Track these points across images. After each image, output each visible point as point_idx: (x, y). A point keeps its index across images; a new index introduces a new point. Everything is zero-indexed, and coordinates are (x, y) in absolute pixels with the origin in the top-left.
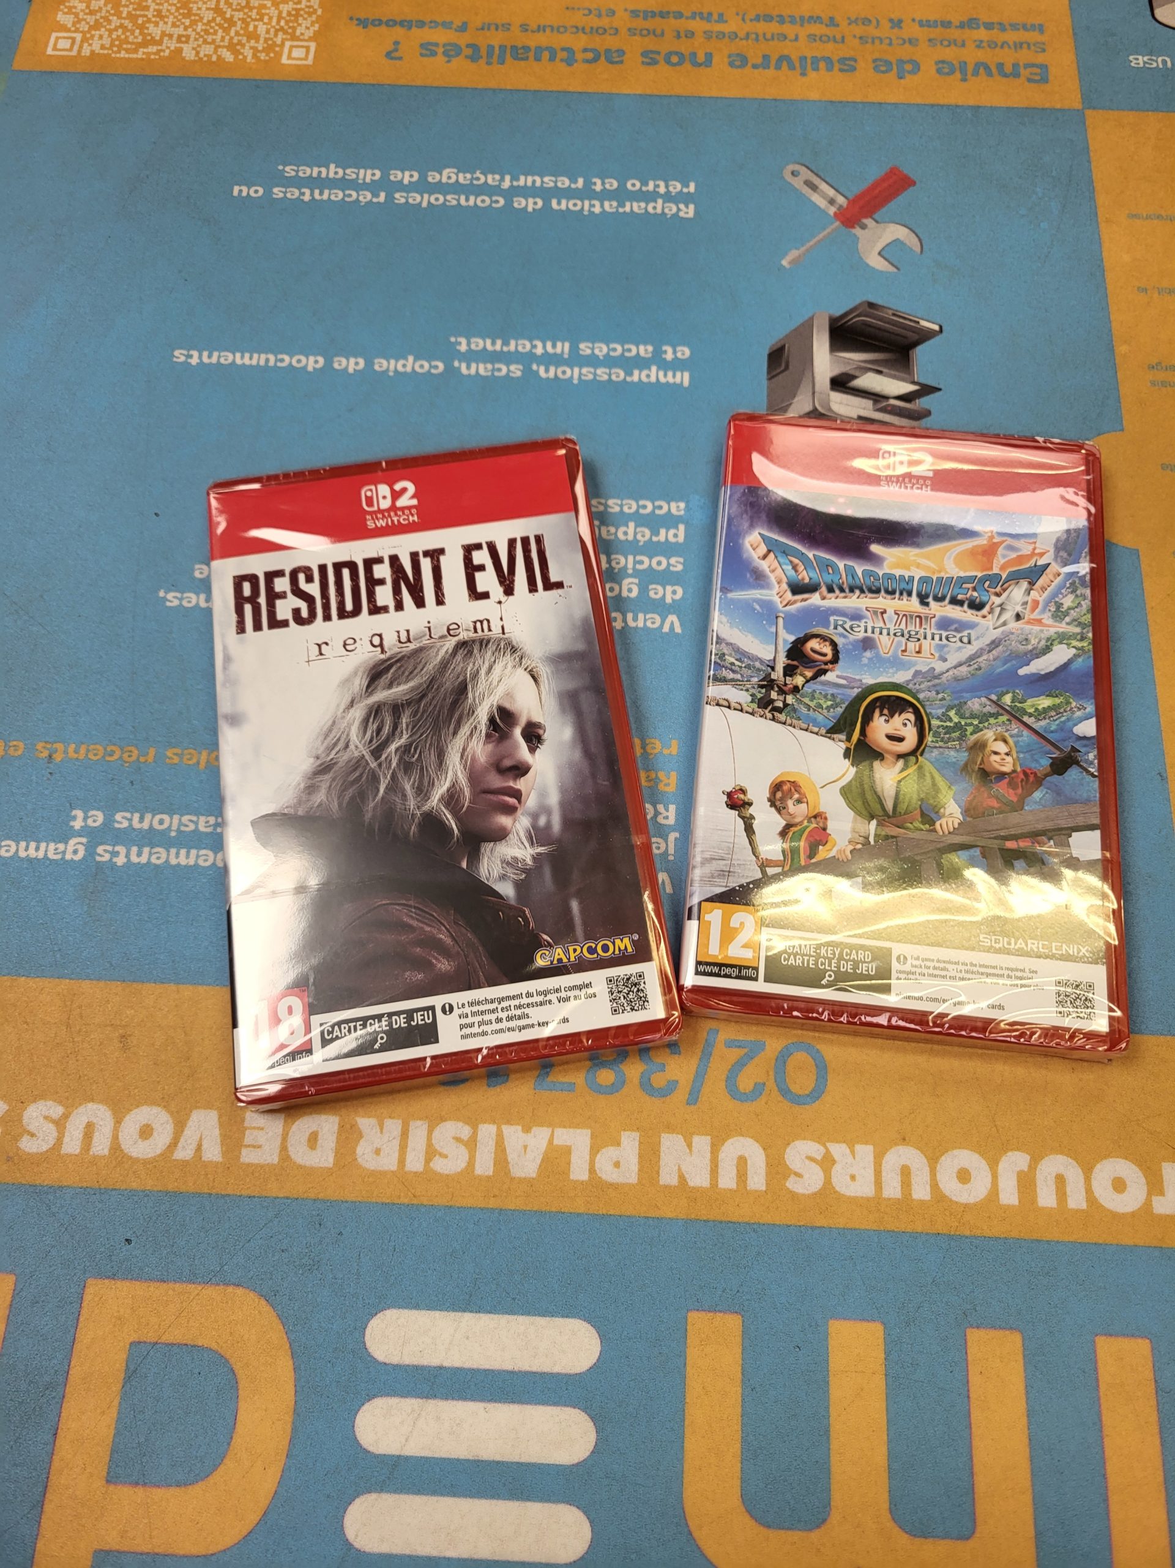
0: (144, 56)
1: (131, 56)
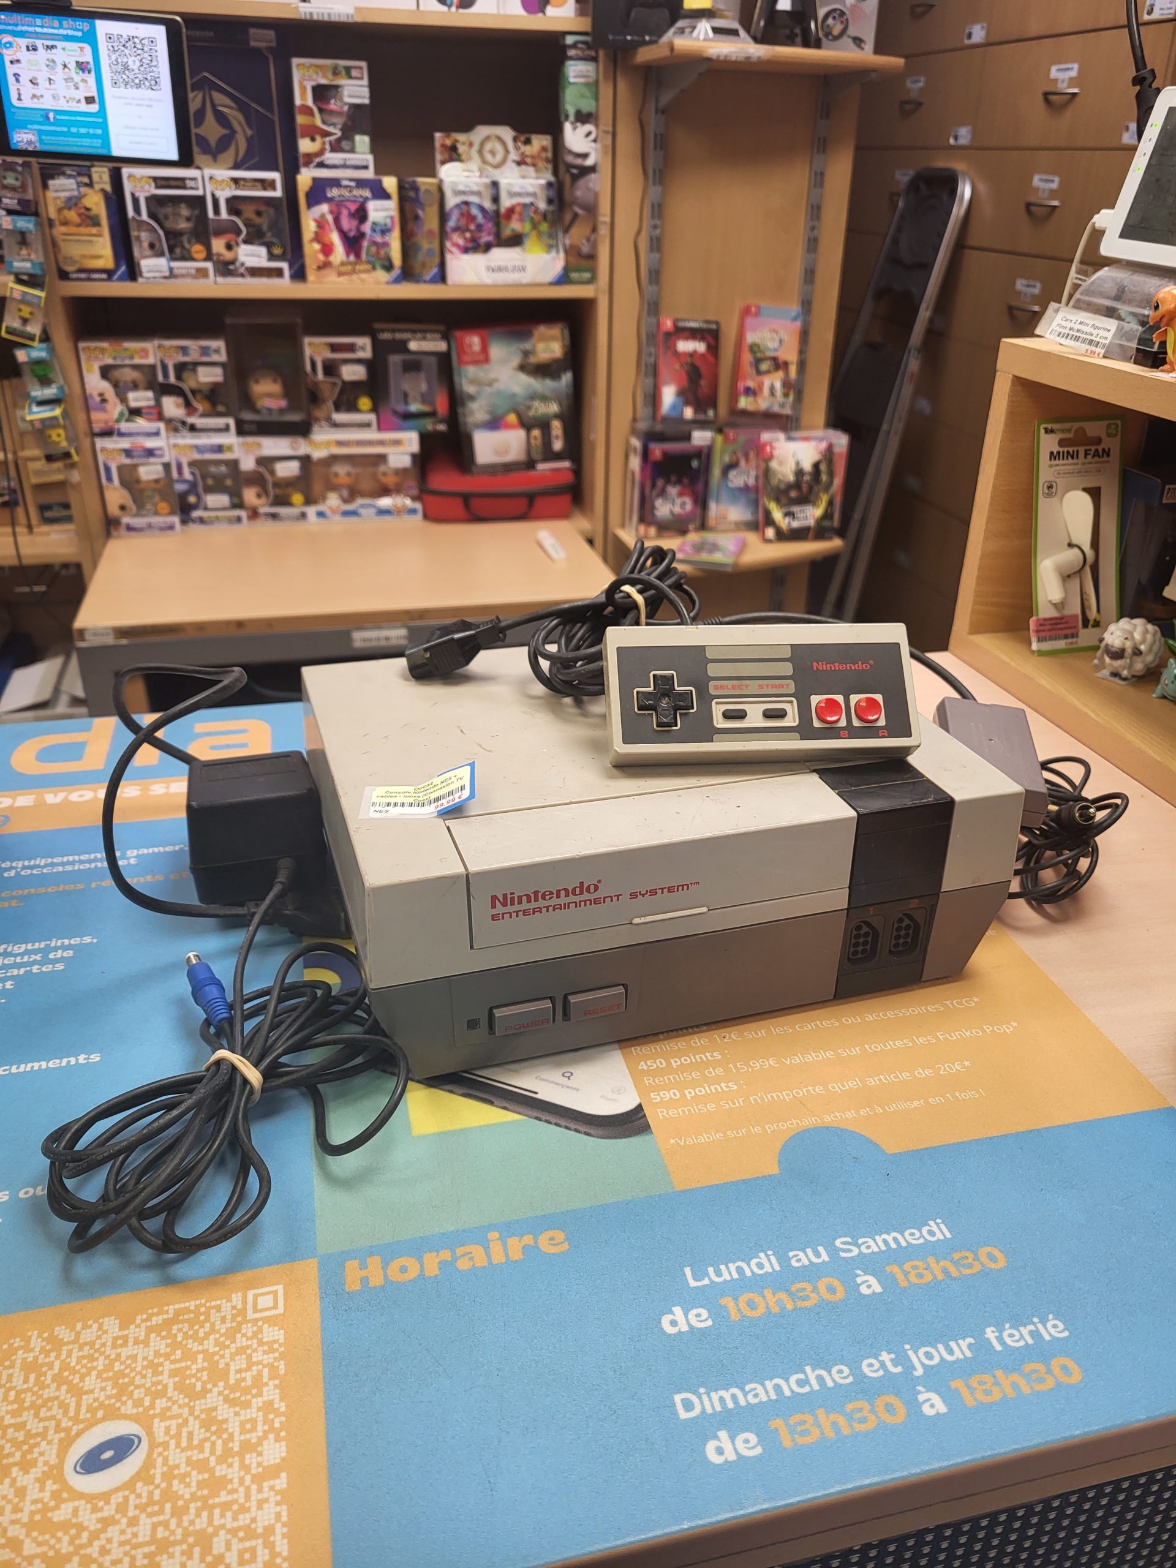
0: (166, 1308)
1: (182, 1305)
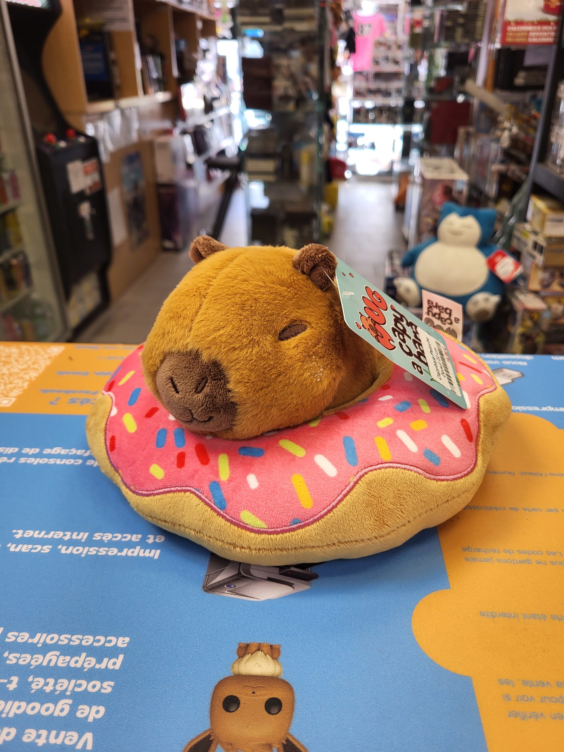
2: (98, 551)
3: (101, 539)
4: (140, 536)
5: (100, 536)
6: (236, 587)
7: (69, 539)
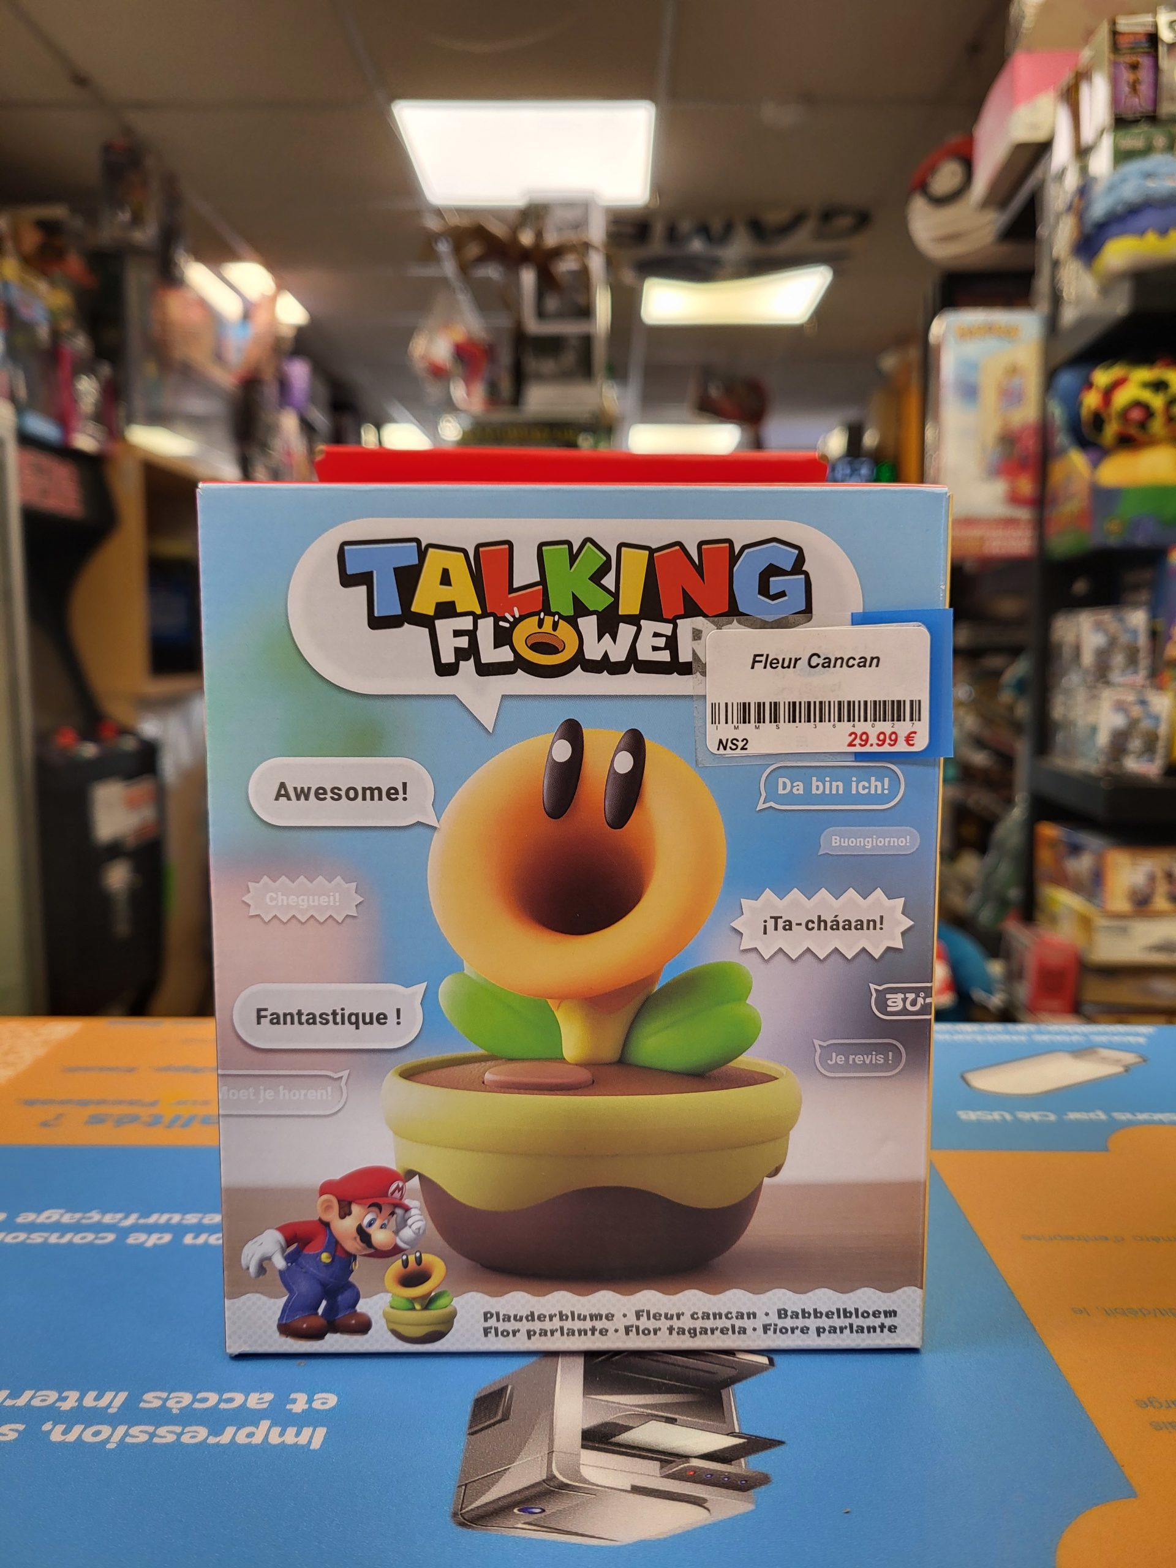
2: (152, 1435)
3: (163, 1406)
4: (269, 1396)
5: (159, 1398)
6: (548, 1512)
7: (72, 1408)
